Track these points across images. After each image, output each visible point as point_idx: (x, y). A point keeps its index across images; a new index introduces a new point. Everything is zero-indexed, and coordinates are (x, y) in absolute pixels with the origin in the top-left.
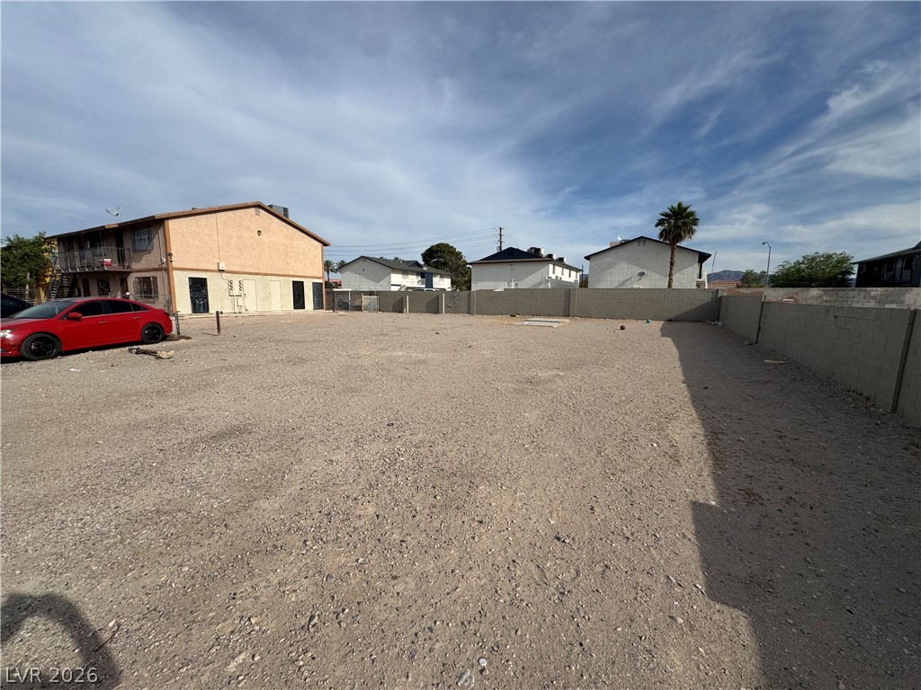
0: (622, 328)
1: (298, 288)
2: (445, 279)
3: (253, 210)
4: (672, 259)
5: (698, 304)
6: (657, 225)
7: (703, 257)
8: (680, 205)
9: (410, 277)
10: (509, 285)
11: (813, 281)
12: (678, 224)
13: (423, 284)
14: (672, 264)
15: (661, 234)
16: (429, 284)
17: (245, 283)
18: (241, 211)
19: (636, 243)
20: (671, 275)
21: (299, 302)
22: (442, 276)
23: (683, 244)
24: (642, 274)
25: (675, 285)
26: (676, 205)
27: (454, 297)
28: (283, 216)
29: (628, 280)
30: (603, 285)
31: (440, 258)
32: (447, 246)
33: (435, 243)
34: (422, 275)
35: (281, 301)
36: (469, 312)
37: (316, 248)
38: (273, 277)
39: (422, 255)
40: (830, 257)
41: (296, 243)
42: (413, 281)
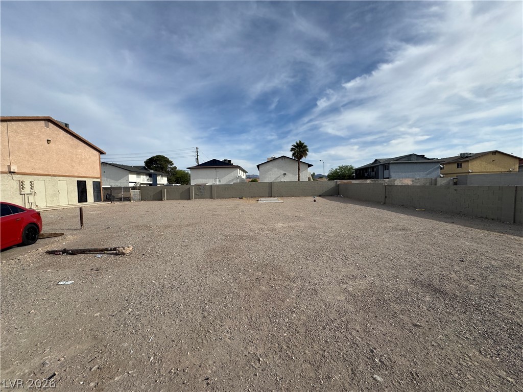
0: (315, 201)
1: (82, 186)
3: (43, 122)
4: (299, 167)
5: (331, 187)
6: (291, 151)
7: (310, 166)
8: (300, 142)
9: (142, 176)
10: (215, 181)
11: (345, 176)
12: (300, 150)
13: (151, 181)
14: (299, 169)
15: (293, 155)
16: (155, 181)
17: (35, 183)
18: (32, 123)
19: (281, 159)
20: (299, 174)
21: (82, 197)
22: (162, 176)
23: (303, 160)
24: (285, 174)
25: (301, 180)
26: (298, 142)
27: (201, 189)
28: (65, 128)
29: (278, 177)
30: (267, 180)
31: (156, 165)
32: (163, 157)
33: (154, 155)
34: (150, 175)
35: (67, 198)
36: (211, 198)
37: (95, 155)
38: (61, 178)
39: (145, 162)
40: (347, 167)
41: (80, 151)
42: (144, 179)
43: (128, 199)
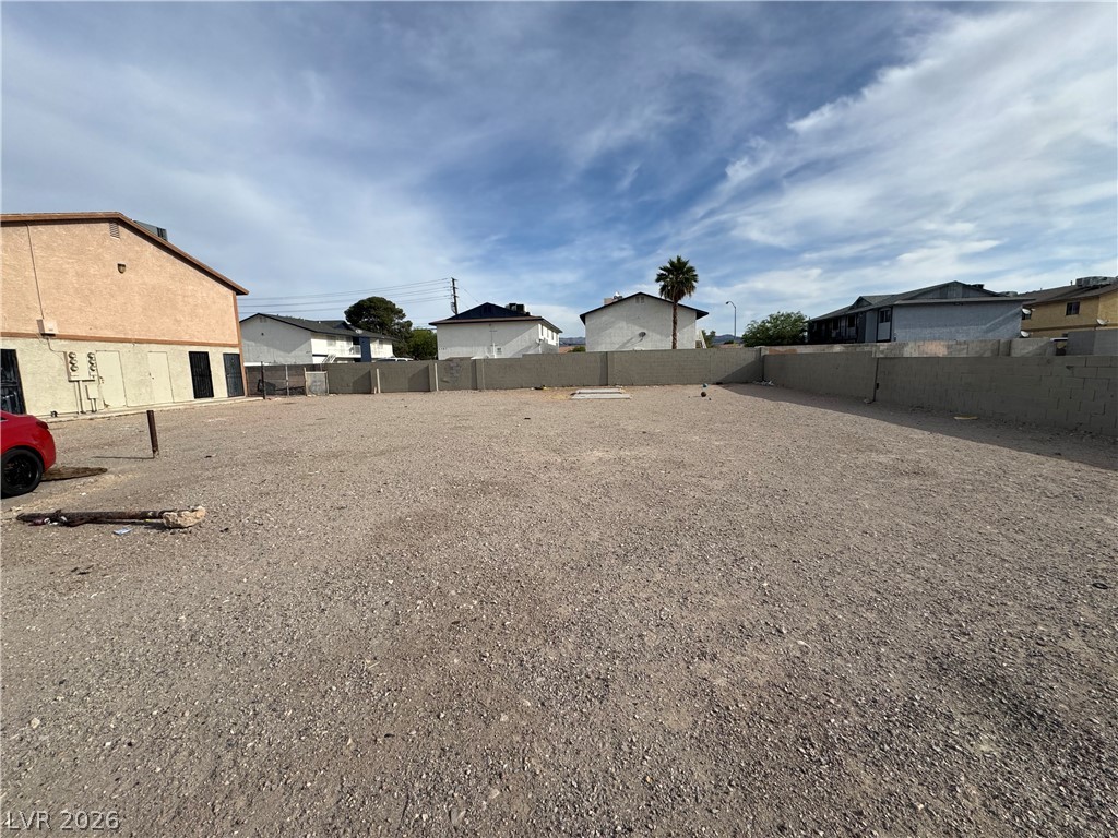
0: (703, 395)
1: (200, 364)
2: (385, 346)
3: (105, 226)
4: (674, 317)
5: (744, 364)
6: (658, 280)
7: (700, 314)
8: (679, 259)
9: (339, 343)
10: (490, 351)
11: (784, 338)
12: (678, 279)
13: (357, 352)
14: (675, 323)
15: (663, 289)
16: (366, 352)
17: (99, 357)
18: (82, 226)
19: (634, 300)
20: (674, 335)
21: (202, 386)
22: (381, 342)
23: (685, 301)
24: (643, 334)
25: (678, 347)
26: (675, 260)
27: (452, 368)
28: (157, 239)
29: (628, 342)
30: (602, 348)
31: (370, 317)
32: (382, 301)
33: (365, 297)
34: (356, 340)
35: (170, 388)
36: (475, 388)
37: (226, 296)
38: (154, 347)
39: (345, 312)
40: (789, 316)
41: (191, 287)
42: (343, 349)
43: (300, 391)
